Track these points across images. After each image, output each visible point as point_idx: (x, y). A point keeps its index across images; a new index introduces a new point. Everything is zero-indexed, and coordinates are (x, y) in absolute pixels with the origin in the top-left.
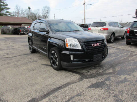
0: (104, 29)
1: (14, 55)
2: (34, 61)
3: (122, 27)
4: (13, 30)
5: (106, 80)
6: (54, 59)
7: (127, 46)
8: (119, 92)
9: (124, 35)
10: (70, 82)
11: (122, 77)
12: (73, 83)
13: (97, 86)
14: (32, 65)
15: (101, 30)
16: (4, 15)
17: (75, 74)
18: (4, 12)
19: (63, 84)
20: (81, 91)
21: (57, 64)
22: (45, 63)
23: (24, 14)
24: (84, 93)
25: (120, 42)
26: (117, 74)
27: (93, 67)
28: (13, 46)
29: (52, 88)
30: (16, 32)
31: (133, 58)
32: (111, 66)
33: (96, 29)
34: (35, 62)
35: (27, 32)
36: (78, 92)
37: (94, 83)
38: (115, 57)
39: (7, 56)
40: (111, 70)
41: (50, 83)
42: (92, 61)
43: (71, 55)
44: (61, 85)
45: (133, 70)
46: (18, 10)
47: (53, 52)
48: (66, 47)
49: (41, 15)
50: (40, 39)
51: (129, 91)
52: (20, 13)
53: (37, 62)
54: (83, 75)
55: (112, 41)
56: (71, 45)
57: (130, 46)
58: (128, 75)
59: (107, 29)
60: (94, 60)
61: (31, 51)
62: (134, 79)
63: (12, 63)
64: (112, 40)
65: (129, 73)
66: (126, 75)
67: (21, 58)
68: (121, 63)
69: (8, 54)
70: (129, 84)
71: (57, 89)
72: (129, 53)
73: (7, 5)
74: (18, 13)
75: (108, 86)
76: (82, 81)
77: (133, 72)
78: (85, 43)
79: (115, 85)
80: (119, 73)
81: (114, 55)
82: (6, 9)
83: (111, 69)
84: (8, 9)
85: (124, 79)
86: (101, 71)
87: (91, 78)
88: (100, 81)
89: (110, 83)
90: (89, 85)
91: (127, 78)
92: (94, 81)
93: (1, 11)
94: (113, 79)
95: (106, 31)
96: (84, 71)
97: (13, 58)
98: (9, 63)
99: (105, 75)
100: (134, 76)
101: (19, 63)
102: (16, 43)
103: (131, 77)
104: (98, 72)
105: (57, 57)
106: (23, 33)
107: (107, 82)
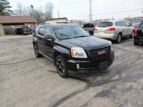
0: (111, 30)
1: (20, 61)
2: (41, 67)
3: (130, 26)
4: (16, 30)
5: (112, 88)
6: (60, 67)
7: (135, 47)
8: (124, 101)
9: (132, 34)
10: (77, 91)
11: (127, 84)
12: (80, 92)
13: (102, 94)
14: (39, 72)
15: (107, 30)
16: (6, 14)
17: (82, 82)
18: (6, 10)
19: (70, 93)
20: (87, 100)
21: (64, 72)
22: (52, 70)
23: (27, 12)
24: (90, 103)
25: (128, 42)
26: (123, 81)
27: (99, 74)
28: (18, 49)
29: (60, 97)
30: (19, 32)
31: (140, 61)
32: (117, 72)
33: (102, 29)
34: (41, 69)
35: (31, 32)
36: (85, 102)
37: (100, 91)
38: (121, 60)
39: (13, 62)
40: (117, 77)
41: (58, 92)
42: (98, 68)
43: (77, 64)
44: (68, 95)
45: (139, 77)
46: (20, 8)
47: (59, 60)
48: (72, 56)
49: (44, 12)
50: (44, 43)
51: (134, 100)
52: (22, 11)
53: (43, 68)
54: (89, 83)
55: (119, 42)
56: (76, 54)
57: (138, 46)
58: (133, 82)
59: (114, 29)
60: (100, 68)
61: (37, 55)
62: (140, 87)
63: (19, 70)
64: (119, 40)
65: (135, 80)
66: (132, 83)
67: (27, 64)
68: (128, 68)
69: (14, 59)
70: (134, 93)
71: (65, 99)
72: (137, 56)
73: (8, 3)
74: (20, 11)
75: (114, 95)
76: (88, 90)
77: (139, 78)
78: (91, 52)
79: (121, 93)
80: (125, 80)
81: (120, 58)
82: (8, 8)
83: (117, 75)
84: (10, 7)
85: (130, 86)
86: (107, 78)
87: (97, 86)
88: (106, 89)
89: (116, 91)
90: (95, 94)
91: (132, 86)
92: (100, 89)
93: (3, 10)
94: (119, 86)
95: (112, 31)
96: (90, 79)
97: (19, 64)
98: (16, 70)
99: (111, 83)
100: (139, 83)
101: (26, 70)
102: (20, 46)
103: (137, 84)
104: (105, 79)
105: (63, 65)
106: (26, 33)
107: (113, 91)
